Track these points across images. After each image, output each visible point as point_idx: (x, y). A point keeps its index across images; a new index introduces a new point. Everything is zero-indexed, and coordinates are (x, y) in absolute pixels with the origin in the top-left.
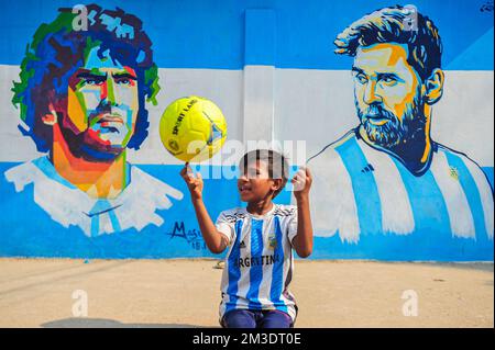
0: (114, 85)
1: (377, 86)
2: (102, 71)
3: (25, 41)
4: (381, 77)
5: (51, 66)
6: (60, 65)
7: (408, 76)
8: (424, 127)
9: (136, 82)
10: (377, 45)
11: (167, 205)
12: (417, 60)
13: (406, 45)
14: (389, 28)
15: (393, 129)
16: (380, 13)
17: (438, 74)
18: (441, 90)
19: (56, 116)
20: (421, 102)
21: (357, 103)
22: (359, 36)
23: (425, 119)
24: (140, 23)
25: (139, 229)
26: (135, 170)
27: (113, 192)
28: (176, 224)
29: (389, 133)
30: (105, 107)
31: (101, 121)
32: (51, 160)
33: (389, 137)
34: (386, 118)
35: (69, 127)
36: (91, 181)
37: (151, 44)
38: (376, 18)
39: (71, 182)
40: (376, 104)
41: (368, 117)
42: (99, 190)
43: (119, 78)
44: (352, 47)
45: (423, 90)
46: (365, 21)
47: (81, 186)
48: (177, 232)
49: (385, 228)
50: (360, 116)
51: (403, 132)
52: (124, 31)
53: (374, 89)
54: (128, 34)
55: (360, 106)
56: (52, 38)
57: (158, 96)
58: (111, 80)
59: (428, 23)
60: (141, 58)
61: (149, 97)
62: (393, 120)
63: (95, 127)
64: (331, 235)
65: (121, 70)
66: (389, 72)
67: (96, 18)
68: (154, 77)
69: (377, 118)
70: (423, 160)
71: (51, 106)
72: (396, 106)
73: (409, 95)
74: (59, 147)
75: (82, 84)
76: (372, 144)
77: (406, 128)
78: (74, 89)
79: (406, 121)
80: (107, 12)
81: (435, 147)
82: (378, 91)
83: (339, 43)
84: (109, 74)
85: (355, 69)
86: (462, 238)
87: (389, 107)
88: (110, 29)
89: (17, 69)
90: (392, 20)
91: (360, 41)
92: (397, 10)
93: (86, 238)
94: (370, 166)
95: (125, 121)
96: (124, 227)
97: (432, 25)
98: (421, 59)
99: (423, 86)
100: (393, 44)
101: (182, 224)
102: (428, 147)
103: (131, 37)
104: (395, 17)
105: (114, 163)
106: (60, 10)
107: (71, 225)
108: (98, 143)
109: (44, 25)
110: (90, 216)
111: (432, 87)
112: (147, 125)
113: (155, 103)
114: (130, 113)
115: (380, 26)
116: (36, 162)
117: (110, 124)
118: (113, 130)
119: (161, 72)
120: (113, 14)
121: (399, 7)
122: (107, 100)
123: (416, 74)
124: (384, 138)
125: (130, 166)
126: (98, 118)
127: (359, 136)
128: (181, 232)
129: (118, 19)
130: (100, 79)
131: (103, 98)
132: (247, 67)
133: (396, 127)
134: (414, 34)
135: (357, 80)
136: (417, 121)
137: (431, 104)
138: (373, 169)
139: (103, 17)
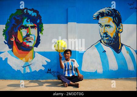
0: (31, 29)
2: (28, 25)
3: (7, 18)
4: (106, 26)
5: (14, 25)
6: (16, 24)
8: (119, 39)
9: (37, 28)
11: (46, 63)
12: (115, 21)
13: (112, 17)
14: (107, 13)
15: (110, 40)
16: (105, 9)
18: (122, 29)
19: (14, 39)
21: (100, 33)
22: (99, 15)
23: (119, 37)
24: (38, 12)
25: (37, 71)
26: (36, 53)
27: (30, 60)
28: (48, 69)
29: (109, 41)
30: (28, 35)
31: (27, 39)
32: (12, 51)
34: (108, 37)
35: (18, 41)
36: (23, 57)
38: (104, 10)
40: (105, 33)
41: (103, 37)
42: (26, 60)
43: (32, 27)
45: (118, 29)
46: (101, 11)
47: (21, 58)
49: (110, 69)
52: (34, 14)
54: (35, 15)
56: (14, 17)
58: (30, 28)
60: (38, 21)
61: (40, 32)
62: (110, 37)
63: (25, 41)
64: (94, 71)
65: (33, 25)
66: (108, 24)
67: (26, 11)
68: (42, 26)
69: (106, 37)
70: (119, 49)
71: (13, 36)
72: (111, 34)
73: (114, 31)
74: (15, 47)
75: (22, 29)
76: (105, 44)
77: (114, 40)
78: (19, 31)
79: (114, 38)
80: (29, 10)
81: (122, 45)
82: (106, 30)
83: (94, 16)
84: (29, 26)
85: (99, 23)
86: (131, 71)
88: (30, 14)
89: (5, 26)
90: (108, 11)
91: (100, 16)
93: (22, 74)
94: (105, 51)
95: (33, 39)
96: (33, 70)
97: (118, 12)
99: (118, 28)
100: (109, 17)
101: (50, 69)
102: (120, 45)
103: (36, 16)
104: (109, 10)
105: (30, 51)
106: (17, 10)
107: (18, 70)
108: (26, 46)
109: (12, 14)
110: (23, 67)
111: (120, 28)
112: (40, 40)
113: (42, 34)
114: (35, 37)
115: (105, 12)
116: (8, 52)
117: (29, 40)
118: (30, 42)
119: (44, 25)
120: (31, 10)
121: (109, 7)
122: (28, 33)
124: (108, 43)
125: (35, 52)
126: (26, 38)
127: (101, 42)
128: (50, 72)
129: (32, 11)
130: (27, 28)
131: (27, 33)
132: (68, 23)
133: (111, 39)
134: (114, 14)
135: (100, 26)
136: (117, 38)
137: (120, 33)
138: (106, 52)
139: (28, 11)
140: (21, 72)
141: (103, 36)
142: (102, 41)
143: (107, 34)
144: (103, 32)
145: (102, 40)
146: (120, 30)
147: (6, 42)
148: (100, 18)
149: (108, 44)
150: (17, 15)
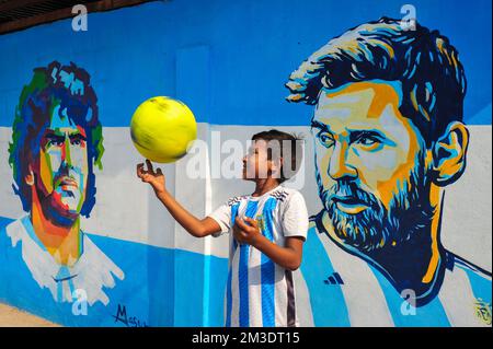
0: (71, 146)
1: (350, 150)
2: (62, 131)
3: (13, 103)
4: (356, 136)
5: (30, 127)
6: (35, 126)
7: (402, 134)
9: (85, 143)
10: (350, 85)
11: (111, 283)
12: (417, 107)
14: (369, 56)
15: (374, 222)
16: (356, 34)
17: (457, 131)
18: (463, 159)
19: (33, 177)
20: (424, 181)
21: (318, 178)
22: (322, 72)
23: (430, 210)
24: (88, 76)
25: (91, 304)
26: (86, 239)
27: (71, 260)
28: (119, 307)
29: (368, 227)
30: (64, 170)
31: (62, 184)
32: (31, 220)
33: (368, 235)
34: (362, 202)
35: (41, 188)
37: (96, 100)
38: (349, 43)
39: (45, 244)
40: (348, 180)
41: (336, 200)
42: (61, 256)
44: (312, 91)
45: (429, 160)
46: (331, 49)
47: (50, 249)
48: (120, 316)
50: (323, 196)
51: (392, 229)
53: (344, 155)
54: (79, 90)
55: (323, 181)
56: (30, 99)
57: (103, 159)
58: (68, 140)
59: (439, 42)
60: (89, 117)
61: (96, 160)
62: (375, 206)
63: (59, 191)
65: (74, 130)
67: (57, 75)
68: (100, 137)
69: (349, 201)
70: (426, 279)
71: (30, 167)
72: (380, 184)
73: (402, 167)
74: (35, 208)
75: (49, 145)
76: (341, 242)
77: (396, 223)
78: (44, 150)
79: (397, 210)
80: (64, 68)
81: (449, 260)
82: (351, 159)
83: (294, 86)
84: (67, 134)
85: (315, 124)
87: (368, 185)
88: (67, 85)
90: (375, 43)
91: (323, 80)
92: (383, 25)
93: (55, 303)
94: (336, 275)
95: (79, 185)
97: (447, 44)
98: (426, 105)
99: (429, 153)
100: (377, 82)
101: (124, 308)
103: (82, 93)
104: (380, 37)
105: (72, 229)
106: (35, 70)
107: (44, 287)
108: (61, 207)
109: (25, 87)
110: (57, 281)
111: (444, 154)
112: (95, 191)
113: (100, 167)
114: (82, 176)
115: (355, 55)
117: (69, 188)
118: (70, 194)
119: (105, 130)
120: (68, 70)
121: (387, 20)
122: (65, 162)
123: (416, 132)
124: (359, 234)
125: (83, 234)
126: (59, 182)
127: (321, 229)
128: (124, 317)
129: (72, 75)
130: (60, 140)
133: (379, 218)
134: (413, 62)
135: (318, 141)
136: (416, 213)
137: (443, 184)
138: (341, 282)
139: (62, 73)
140: (51, 295)
141: (331, 193)
142: (327, 222)
143: (354, 188)
144: (335, 171)
145: (326, 215)
146: (447, 168)
147: (17, 188)
148: (323, 95)
149: (357, 244)
150: (37, 90)
